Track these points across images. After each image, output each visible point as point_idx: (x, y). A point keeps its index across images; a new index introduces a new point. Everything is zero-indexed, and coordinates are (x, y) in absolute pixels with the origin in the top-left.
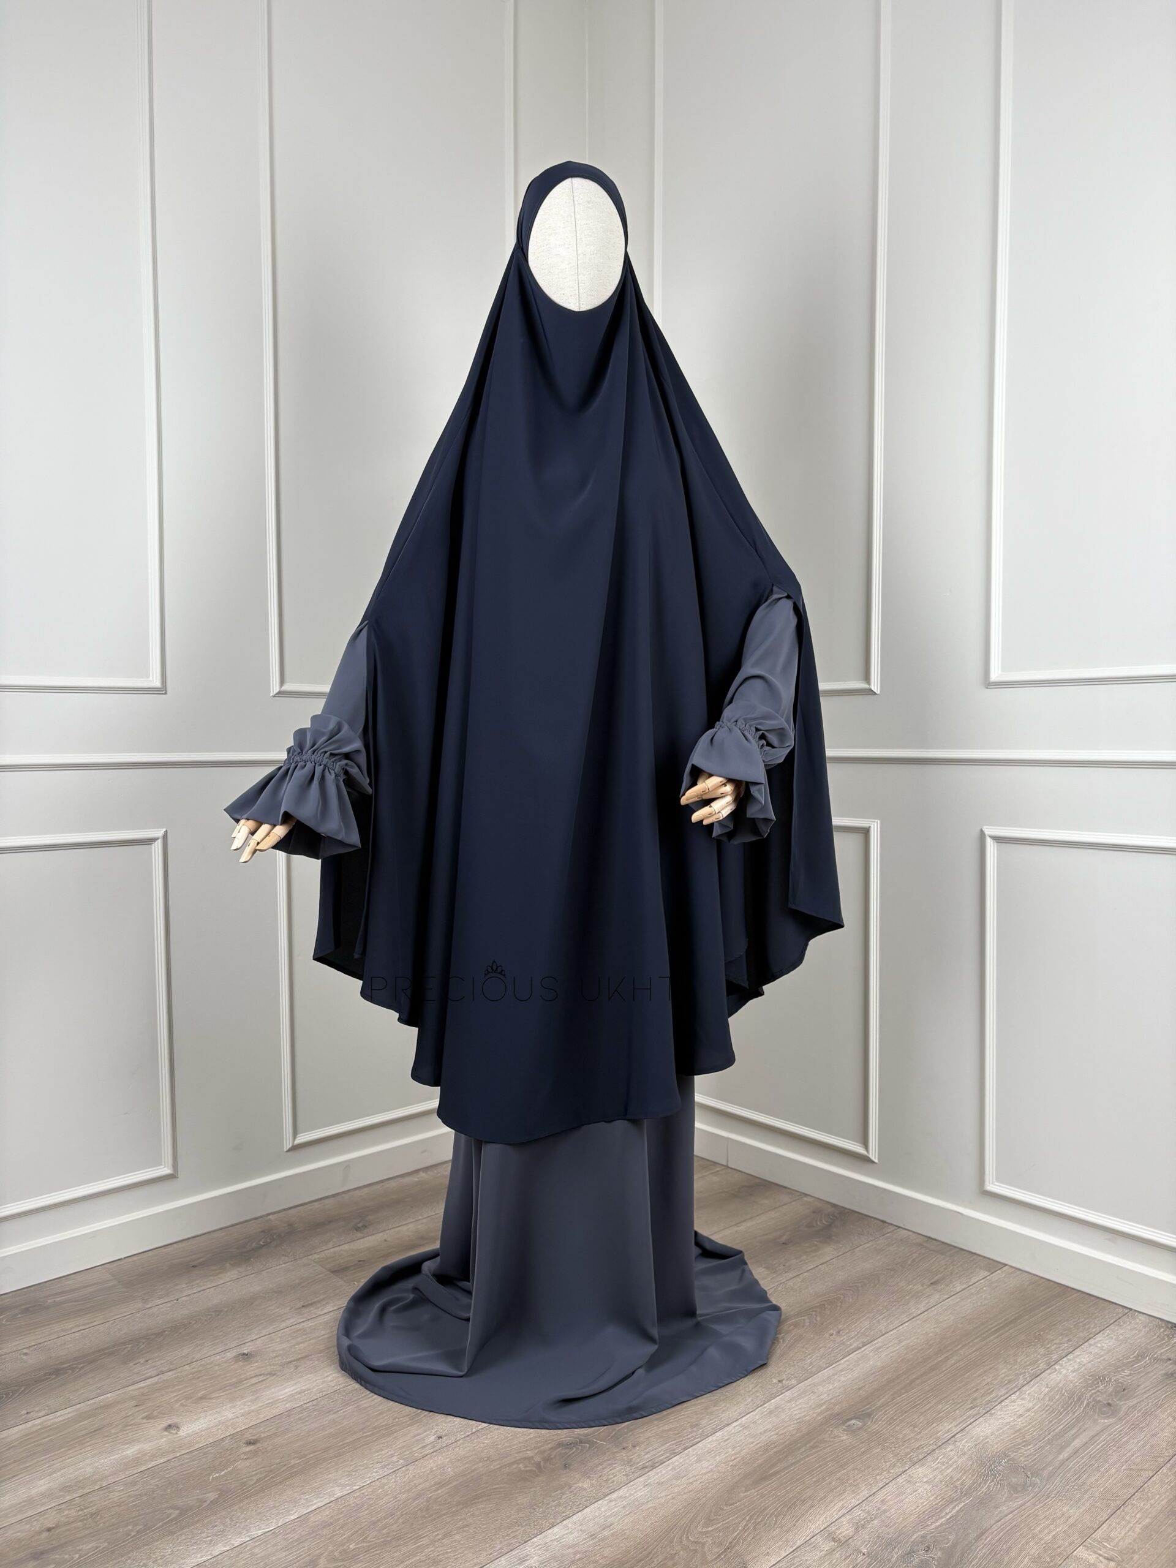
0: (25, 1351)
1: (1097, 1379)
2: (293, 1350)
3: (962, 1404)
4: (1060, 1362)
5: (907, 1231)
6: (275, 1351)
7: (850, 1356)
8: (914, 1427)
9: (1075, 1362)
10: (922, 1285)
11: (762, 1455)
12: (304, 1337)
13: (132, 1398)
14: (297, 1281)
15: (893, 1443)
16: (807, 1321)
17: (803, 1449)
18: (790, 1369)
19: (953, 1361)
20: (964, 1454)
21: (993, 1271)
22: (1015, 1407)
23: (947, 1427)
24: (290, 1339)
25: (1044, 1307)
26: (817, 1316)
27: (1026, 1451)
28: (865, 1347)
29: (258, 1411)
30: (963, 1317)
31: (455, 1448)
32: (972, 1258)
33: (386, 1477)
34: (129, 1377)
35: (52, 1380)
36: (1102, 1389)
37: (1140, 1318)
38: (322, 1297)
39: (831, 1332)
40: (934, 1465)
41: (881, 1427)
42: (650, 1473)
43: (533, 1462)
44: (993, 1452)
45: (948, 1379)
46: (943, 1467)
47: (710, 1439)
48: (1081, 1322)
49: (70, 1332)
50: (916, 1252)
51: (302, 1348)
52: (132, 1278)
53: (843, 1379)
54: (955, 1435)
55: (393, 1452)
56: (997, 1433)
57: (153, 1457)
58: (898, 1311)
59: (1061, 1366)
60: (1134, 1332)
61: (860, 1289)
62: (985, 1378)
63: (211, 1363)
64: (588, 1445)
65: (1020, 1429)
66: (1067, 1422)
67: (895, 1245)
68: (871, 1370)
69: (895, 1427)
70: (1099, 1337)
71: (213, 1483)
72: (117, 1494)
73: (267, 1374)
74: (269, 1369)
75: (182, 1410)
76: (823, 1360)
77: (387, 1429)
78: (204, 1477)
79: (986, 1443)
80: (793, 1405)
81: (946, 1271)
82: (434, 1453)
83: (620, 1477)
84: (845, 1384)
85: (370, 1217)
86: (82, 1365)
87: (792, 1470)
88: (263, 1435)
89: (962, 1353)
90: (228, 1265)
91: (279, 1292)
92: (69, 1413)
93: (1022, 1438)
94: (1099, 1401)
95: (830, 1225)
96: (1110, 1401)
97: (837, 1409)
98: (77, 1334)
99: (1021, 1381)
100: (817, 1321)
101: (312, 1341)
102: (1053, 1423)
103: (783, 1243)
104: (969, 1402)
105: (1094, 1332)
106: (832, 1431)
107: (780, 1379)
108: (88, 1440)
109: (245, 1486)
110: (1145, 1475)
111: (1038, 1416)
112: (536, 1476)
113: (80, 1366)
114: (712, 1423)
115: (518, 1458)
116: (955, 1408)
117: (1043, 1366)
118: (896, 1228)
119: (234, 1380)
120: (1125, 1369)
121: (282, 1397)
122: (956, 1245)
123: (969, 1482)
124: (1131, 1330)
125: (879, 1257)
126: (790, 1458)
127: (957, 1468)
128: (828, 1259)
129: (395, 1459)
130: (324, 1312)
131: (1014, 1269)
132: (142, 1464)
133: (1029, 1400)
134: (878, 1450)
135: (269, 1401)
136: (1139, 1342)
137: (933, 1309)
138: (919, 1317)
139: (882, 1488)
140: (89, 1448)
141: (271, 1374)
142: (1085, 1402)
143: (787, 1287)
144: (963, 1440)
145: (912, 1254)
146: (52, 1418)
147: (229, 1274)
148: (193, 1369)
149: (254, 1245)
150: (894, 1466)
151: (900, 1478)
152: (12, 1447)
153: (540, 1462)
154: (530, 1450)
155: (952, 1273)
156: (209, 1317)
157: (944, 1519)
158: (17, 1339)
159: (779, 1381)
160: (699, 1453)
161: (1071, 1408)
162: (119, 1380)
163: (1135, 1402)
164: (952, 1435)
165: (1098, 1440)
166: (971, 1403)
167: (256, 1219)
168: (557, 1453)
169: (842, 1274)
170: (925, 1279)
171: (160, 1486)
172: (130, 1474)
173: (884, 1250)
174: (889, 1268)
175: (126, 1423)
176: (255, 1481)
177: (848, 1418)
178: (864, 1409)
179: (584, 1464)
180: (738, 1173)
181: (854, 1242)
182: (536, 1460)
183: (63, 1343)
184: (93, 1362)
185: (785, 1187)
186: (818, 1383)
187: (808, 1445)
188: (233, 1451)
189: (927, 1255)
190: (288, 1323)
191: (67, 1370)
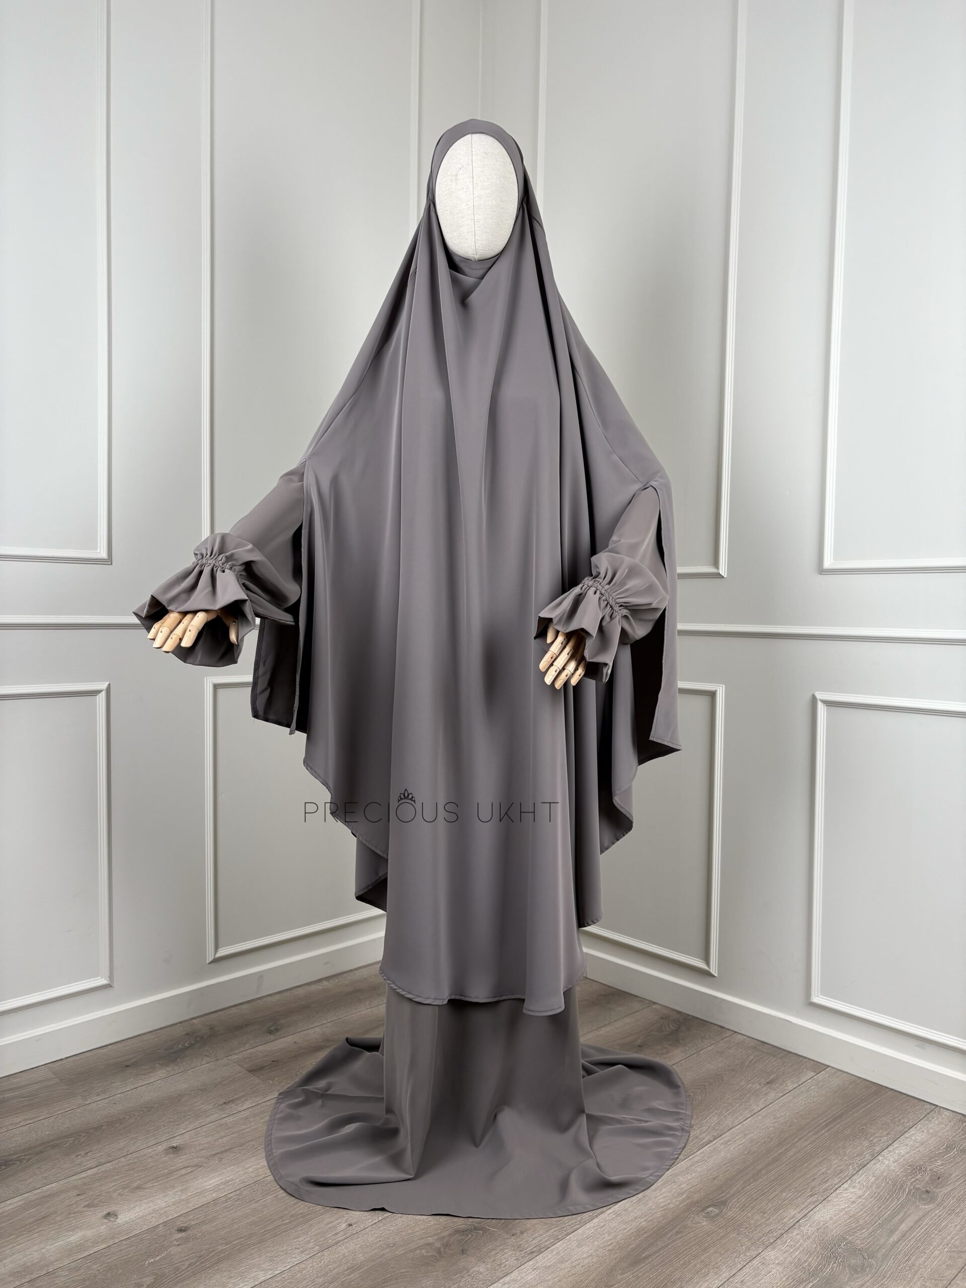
1: (914, 1169)
2: (217, 1143)
3: (803, 1192)
4: (883, 1153)
5: (743, 1036)
6: (200, 1144)
7: (704, 1148)
8: (764, 1214)
9: (895, 1153)
10: (760, 1084)
11: (635, 1240)
12: (227, 1131)
13: (75, 1187)
14: (218, 1080)
15: (746, 1228)
17: (669, 1235)
19: (792, 1153)
20: (809, 1238)
21: (818, 1071)
22: (848, 1194)
23: (792, 1213)
24: (214, 1133)
25: (866, 1103)
27: (861, 1235)
28: (716, 1140)
29: (187, 1200)
30: (798, 1112)
31: (365, 1234)
32: (799, 1060)
33: (304, 1262)
34: (72, 1167)
35: (5, 1169)
36: (920, 1178)
37: (945, 1113)
38: (241, 1095)
40: (783, 1248)
41: (735, 1214)
42: (537, 1258)
43: (434, 1247)
44: (833, 1235)
45: (790, 1169)
46: (792, 1250)
47: (588, 1226)
48: (895, 1118)
49: (18, 1126)
50: (751, 1054)
51: (225, 1141)
52: (74, 1077)
53: (699, 1169)
54: (801, 1219)
55: (309, 1239)
56: (835, 1219)
57: (95, 1243)
58: (741, 1107)
59: (884, 1157)
60: (941, 1126)
61: (707, 1087)
62: (820, 1168)
63: (145, 1155)
64: (482, 1232)
65: (854, 1215)
66: (892, 1209)
67: (735, 1048)
68: (723, 1162)
69: (747, 1214)
70: (912, 1131)
71: (150, 1268)
72: (63, 1279)
73: (195, 1166)
74: (197, 1161)
75: (119, 1199)
77: (302, 1217)
78: (141, 1262)
79: (826, 1228)
80: (659, 1194)
81: (779, 1071)
82: (346, 1240)
83: (512, 1262)
84: (701, 1174)
85: (281, 1022)
86: (29, 1157)
87: (661, 1254)
88: (193, 1223)
89: (799, 1146)
90: (157, 1065)
91: (203, 1090)
92: (17, 1202)
93: (856, 1222)
94: (919, 1189)
95: (677, 1030)
96: (928, 1189)
97: (696, 1197)
98: (24, 1128)
99: (851, 1170)
101: (235, 1135)
102: (880, 1210)
103: (639, 1046)
104: (809, 1190)
105: (910, 1125)
106: (693, 1217)
108: (35, 1227)
109: (178, 1270)
111: (868, 1202)
112: (438, 1261)
113: (27, 1157)
115: (421, 1244)
116: (797, 1196)
117: (868, 1157)
118: (733, 1033)
119: (166, 1171)
120: (937, 1160)
121: (210, 1187)
122: (784, 1048)
123: (814, 1264)
124: (939, 1124)
125: (721, 1059)
126: (659, 1243)
127: (803, 1250)
128: (678, 1060)
129: (311, 1245)
130: (245, 1107)
131: (835, 1070)
132: (84, 1250)
133: (860, 1188)
134: (734, 1235)
135: (197, 1191)
136: (947, 1135)
137: (771, 1106)
138: (760, 1112)
139: (740, 1270)
140: (36, 1235)
141: (198, 1166)
142: (907, 1190)
144: (806, 1225)
145: (747, 1057)
147: (158, 1072)
148: (130, 1160)
149: (180, 1046)
150: (748, 1249)
151: (755, 1260)
153: (440, 1249)
154: (431, 1237)
155: (784, 1074)
156: (142, 1112)
160: (579, 1238)
161: (896, 1195)
162: (64, 1171)
163: (949, 1188)
164: (797, 1220)
165: (922, 1224)
166: (810, 1192)
167: (181, 1023)
168: (454, 1239)
169: (691, 1074)
170: (761, 1078)
171: (101, 1271)
172: (72, 1260)
173: (724, 1052)
174: (731, 1068)
175: (68, 1211)
176: (187, 1266)
177: (706, 1205)
178: (720, 1196)
179: (479, 1249)
180: (595, 983)
181: (699, 1046)
182: (436, 1246)
183: (11, 1135)
184: (41, 1152)
185: (636, 996)
186: (677, 1174)
187: (674, 1231)
188: (166, 1237)
189: (760, 1057)
190: (212, 1118)
191: (16, 1161)
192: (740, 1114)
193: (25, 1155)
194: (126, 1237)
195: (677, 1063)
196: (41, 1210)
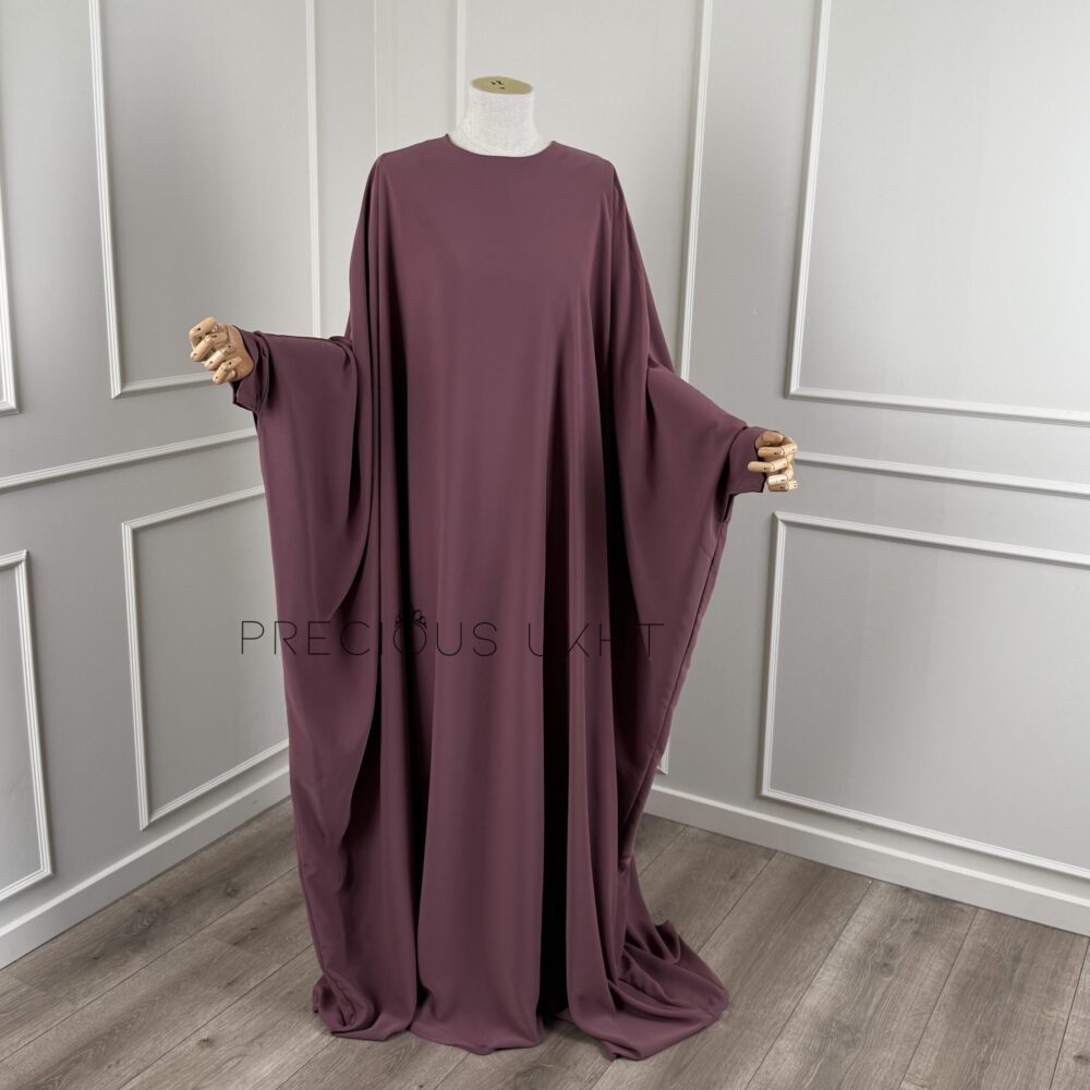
1: (871, 945)
2: (247, 1029)
3: (790, 982)
4: (843, 934)
5: (695, 829)
6: (230, 1033)
8: (765, 1008)
9: (852, 931)
12: (250, 1014)
14: (207, 960)
15: (755, 1024)
17: (697, 1042)
19: (771, 946)
20: (806, 1024)
21: (770, 858)
22: (825, 978)
23: (787, 1004)
24: (237, 1018)
27: (845, 1013)
32: (752, 849)
34: (111, 1081)
36: (877, 953)
37: (882, 885)
38: (240, 972)
40: (790, 1036)
41: (743, 1012)
44: (824, 1018)
45: (773, 962)
46: (796, 1037)
49: (20, 1047)
51: (254, 1025)
52: (42, 979)
56: (822, 1002)
58: (717, 908)
59: (844, 937)
60: (882, 899)
62: (797, 957)
63: (180, 1053)
64: (540, 1070)
65: (835, 996)
67: (691, 844)
69: (752, 1011)
70: (860, 908)
73: (241, 1055)
74: (237, 1050)
79: (817, 1012)
81: (737, 864)
85: (234, 880)
86: (58, 1078)
89: (775, 938)
90: (128, 951)
91: (197, 973)
93: (839, 1003)
94: (878, 964)
96: (885, 962)
99: (823, 955)
104: (794, 980)
105: (857, 902)
110: (926, 1017)
111: (843, 983)
116: (786, 986)
117: (832, 939)
118: (685, 827)
119: (212, 1066)
120: (886, 933)
122: (736, 839)
123: (817, 1046)
124: (881, 896)
125: (683, 858)
127: (805, 1036)
130: (253, 984)
131: (784, 855)
133: (833, 970)
134: (748, 1032)
135: (258, 1081)
136: (888, 908)
137: (740, 901)
138: (733, 910)
139: (762, 1062)
141: (242, 1055)
142: (870, 966)
144: (801, 1012)
145: (705, 853)
147: (136, 960)
148: (168, 1062)
149: (140, 927)
150: (763, 1043)
151: (771, 1051)
155: (741, 865)
156: (147, 1008)
157: (812, 1079)
161: (863, 972)
163: (901, 959)
164: (793, 1009)
165: (888, 995)
167: (122, 898)
168: (520, 1082)
170: (725, 874)
173: (684, 850)
174: (695, 866)
181: (659, 846)
183: (21, 1058)
187: (699, 1037)
189: (717, 850)
190: (226, 1002)
191: (47, 1085)
192: (718, 914)
193: (51, 1077)
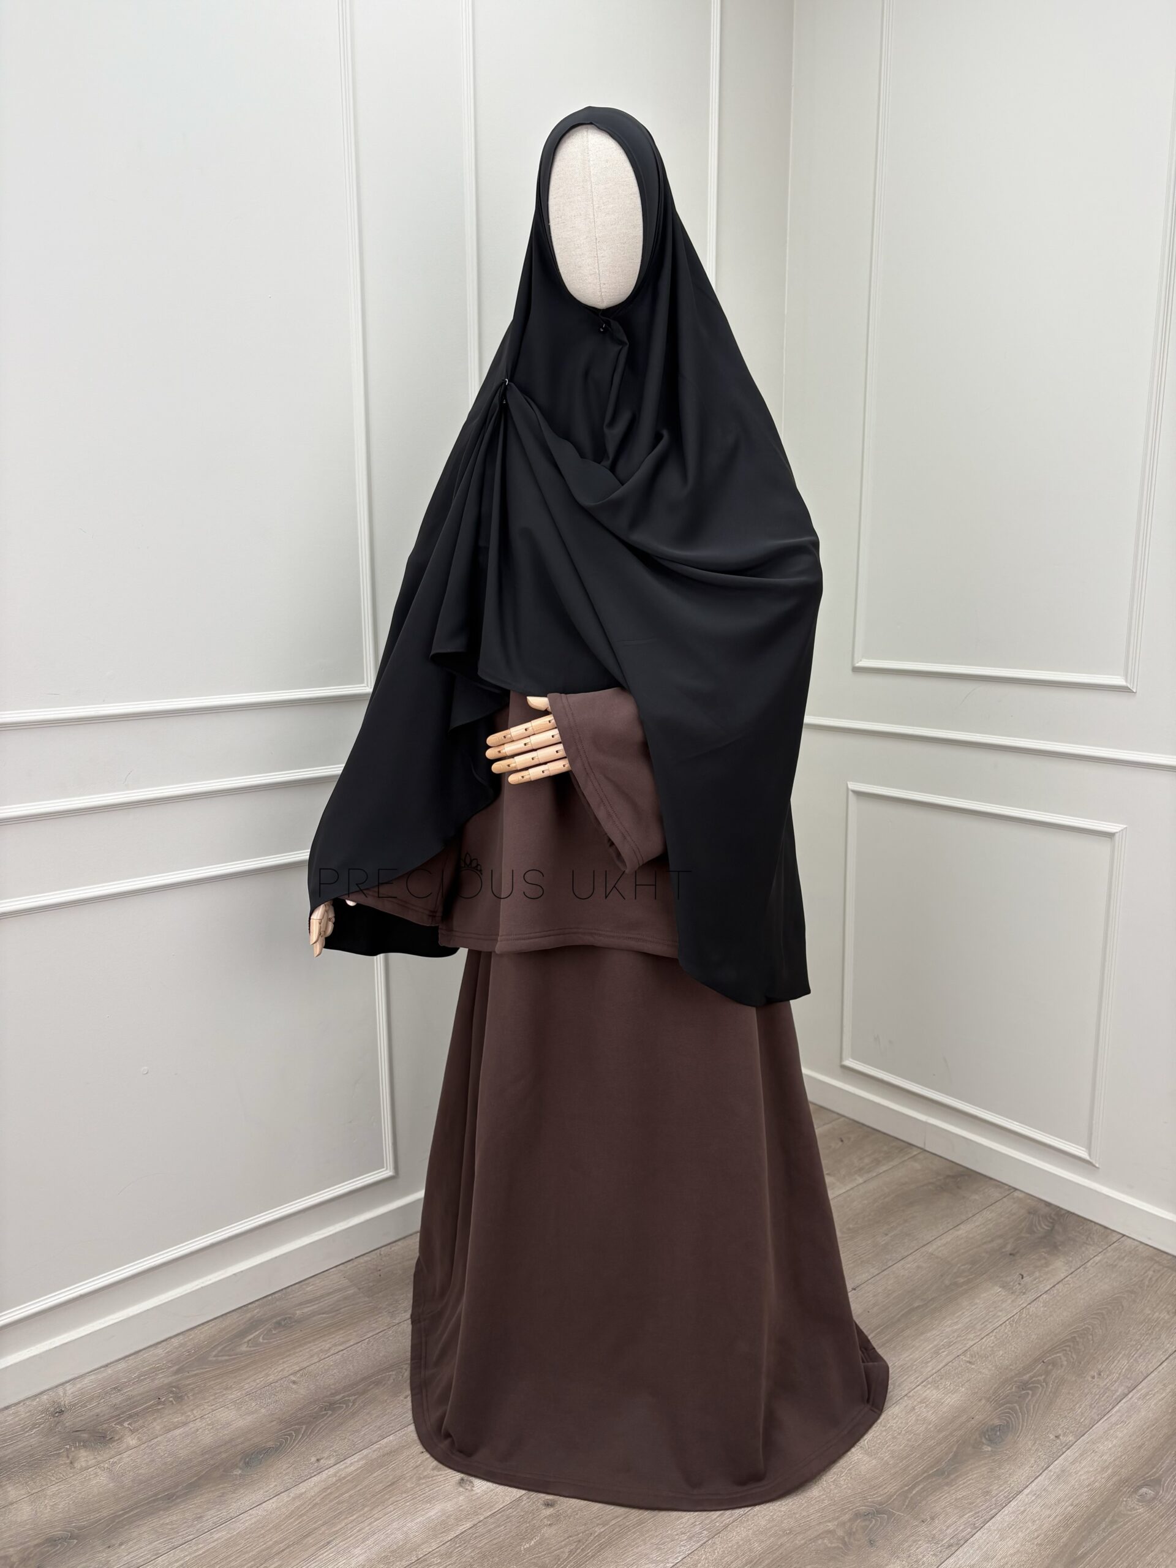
0: (293, 1378)
5: (1133, 1241)
7: (1120, 1405)
11: (1064, 1531)
16: (1063, 1357)
17: (1103, 1525)
18: (1062, 1421)
26: (1072, 1353)
28: (1132, 1394)
31: (755, 1515)
33: (696, 1552)
35: (331, 1415)
39: (1092, 1373)
42: (957, 1553)
43: (836, 1537)
47: (1006, 1510)
49: (329, 1354)
50: (1149, 1269)
52: (371, 1284)
53: (1120, 1435)
57: (459, 1519)
61: (1106, 1317)
64: (886, 1516)
67: (1126, 1259)
68: (1145, 1424)
71: (527, 1556)
76: (1094, 1410)
78: (516, 1547)
80: (1078, 1468)
84: (1123, 1441)
86: (353, 1398)
87: (1099, 1552)
92: (358, 1461)
95: (1051, 1231)
97: (1124, 1472)
98: (337, 1357)
100: (1072, 1357)
103: (1011, 1254)
106: (1126, 1501)
107: (1057, 1435)
108: (388, 1496)
109: (559, 1559)
112: (845, 1555)
113: (351, 1399)
114: (1003, 1490)
115: (821, 1531)
118: (1121, 1236)
125: (1113, 1276)
126: (1093, 1535)
128: (1063, 1276)
129: (697, 1529)
132: (449, 1530)
140: (391, 1508)
143: (1031, 1313)
145: (1145, 1273)
146: (343, 1467)
152: (316, 1504)
153: (844, 1538)
154: (830, 1521)
158: (281, 1362)
159: (1056, 1437)
160: (1000, 1528)
162: (395, 1419)
168: (857, 1526)
169: (1082, 1297)
170: (1168, 1305)
171: (476, 1558)
172: (441, 1542)
173: (1116, 1265)
174: (1129, 1289)
175: (417, 1475)
176: (567, 1554)
177: (1138, 1484)
178: (1149, 1474)
179: (888, 1540)
180: (938, 1158)
181: (1083, 1255)
182: (838, 1534)
183: (326, 1367)
184: (364, 1392)
185: (991, 1179)
186: (1095, 1440)
187: (1107, 1520)
188: (534, 1514)
189: (1162, 1272)
191: (340, 1403)
192: (1153, 1355)
193: (348, 1396)
194: (490, 1513)
195: (1062, 1280)
196: (388, 1473)
